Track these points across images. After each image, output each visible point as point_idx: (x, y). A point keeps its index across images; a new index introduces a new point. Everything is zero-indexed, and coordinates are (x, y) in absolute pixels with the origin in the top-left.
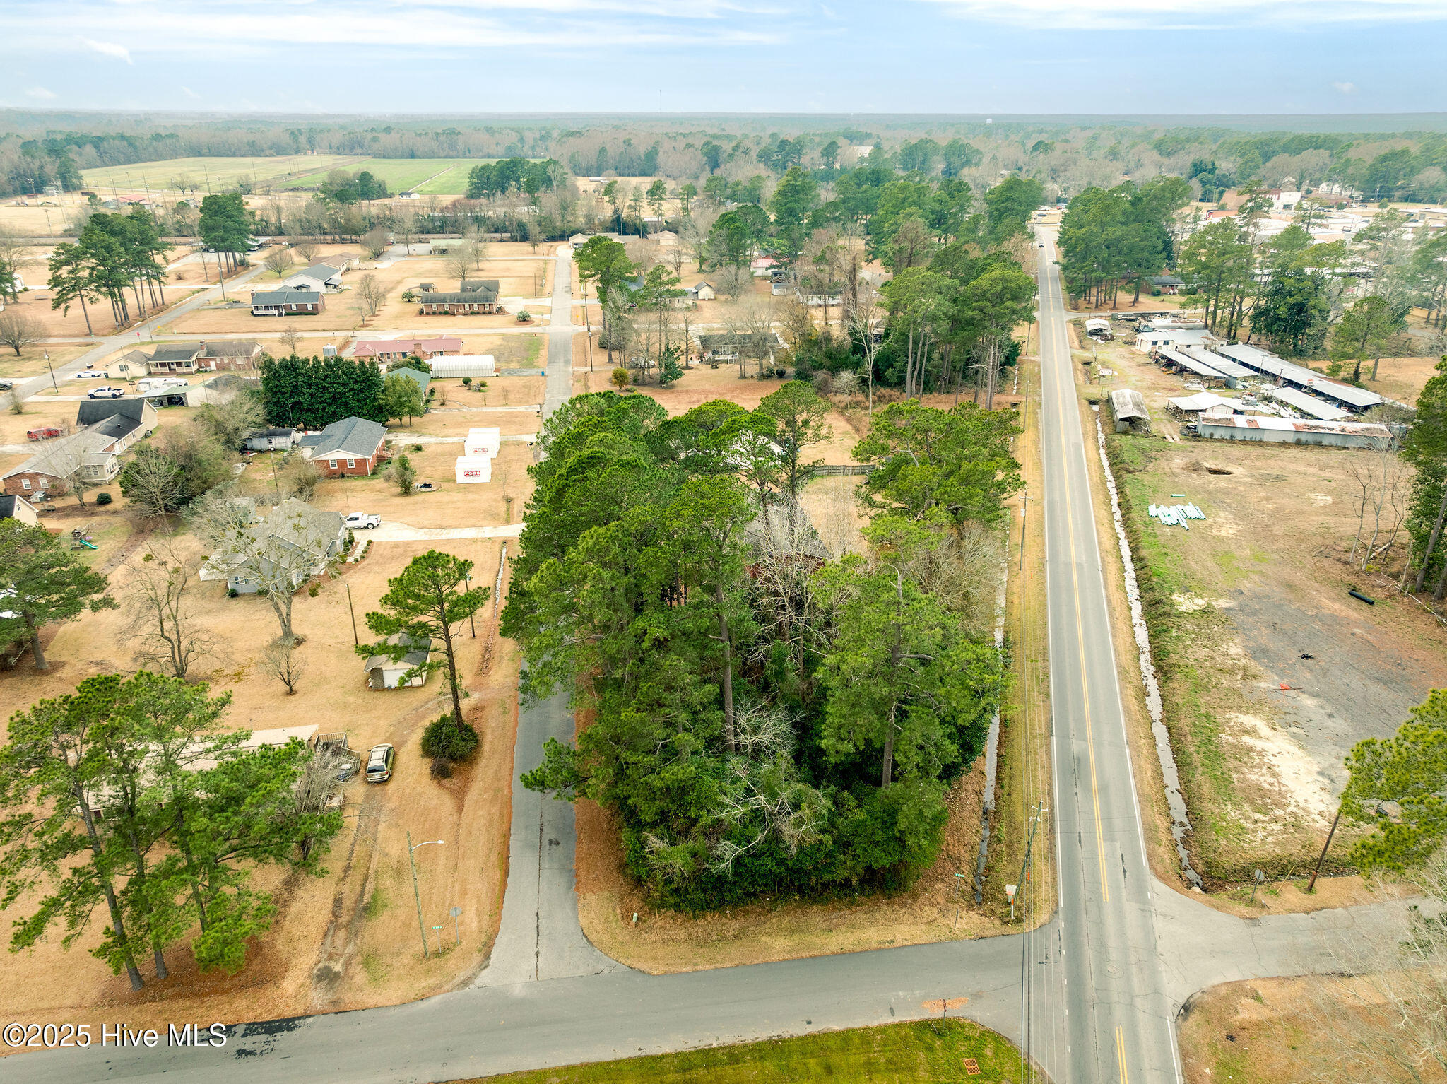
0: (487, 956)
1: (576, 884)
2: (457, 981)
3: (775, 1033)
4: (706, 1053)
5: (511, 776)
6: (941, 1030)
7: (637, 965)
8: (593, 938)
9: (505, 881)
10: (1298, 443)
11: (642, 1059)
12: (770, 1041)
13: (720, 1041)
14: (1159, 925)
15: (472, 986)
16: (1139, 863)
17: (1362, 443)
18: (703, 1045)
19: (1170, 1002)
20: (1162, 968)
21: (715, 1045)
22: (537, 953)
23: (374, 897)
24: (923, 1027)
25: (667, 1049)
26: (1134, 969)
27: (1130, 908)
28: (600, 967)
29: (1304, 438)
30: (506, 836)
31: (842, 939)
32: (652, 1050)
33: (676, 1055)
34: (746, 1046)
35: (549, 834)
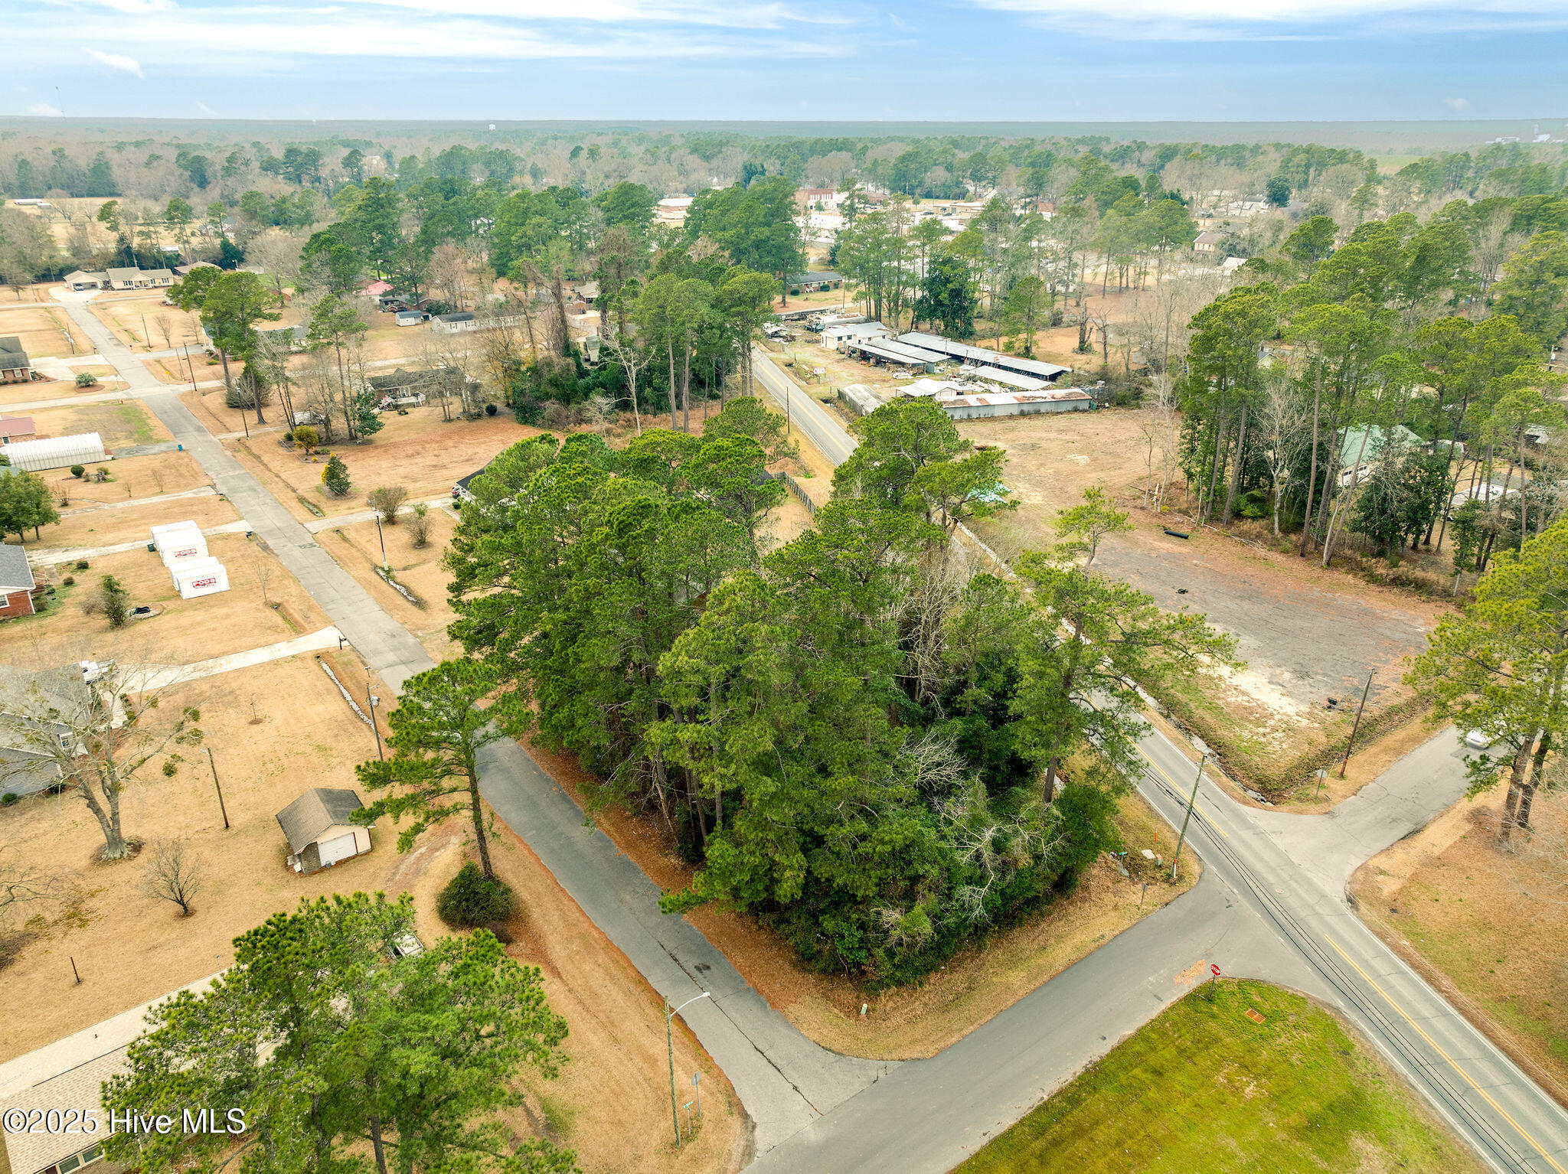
0: (745, 1116)
1: (771, 1002)
2: (736, 1155)
3: (1085, 1062)
4: (1044, 1108)
5: (584, 914)
6: (1205, 996)
7: (907, 1055)
8: (837, 1047)
9: (688, 1029)
10: (1023, 414)
11: (994, 1142)
12: (1087, 1071)
13: (1047, 1091)
14: (1277, 841)
15: (758, 1154)
16: (1221, 797)
17: (1070, 406)
18: (1035, 1102)
19: (1338, 900)
20: (1309, 875)
21: (1046, 1097)
22: (795, 1088)
23: (546, 1108)
24: (1191, 999)
25: (1009, 1122)
26: (1294, 884)
27: (1246, 834)
28: (873, 1074)
29: (1026, 408)
30: (641, 981)
31: (1061, 954)
32: (996, 1131)
33: (1021, 1122)
34: (1071, 1084)
35: (691, 963)
